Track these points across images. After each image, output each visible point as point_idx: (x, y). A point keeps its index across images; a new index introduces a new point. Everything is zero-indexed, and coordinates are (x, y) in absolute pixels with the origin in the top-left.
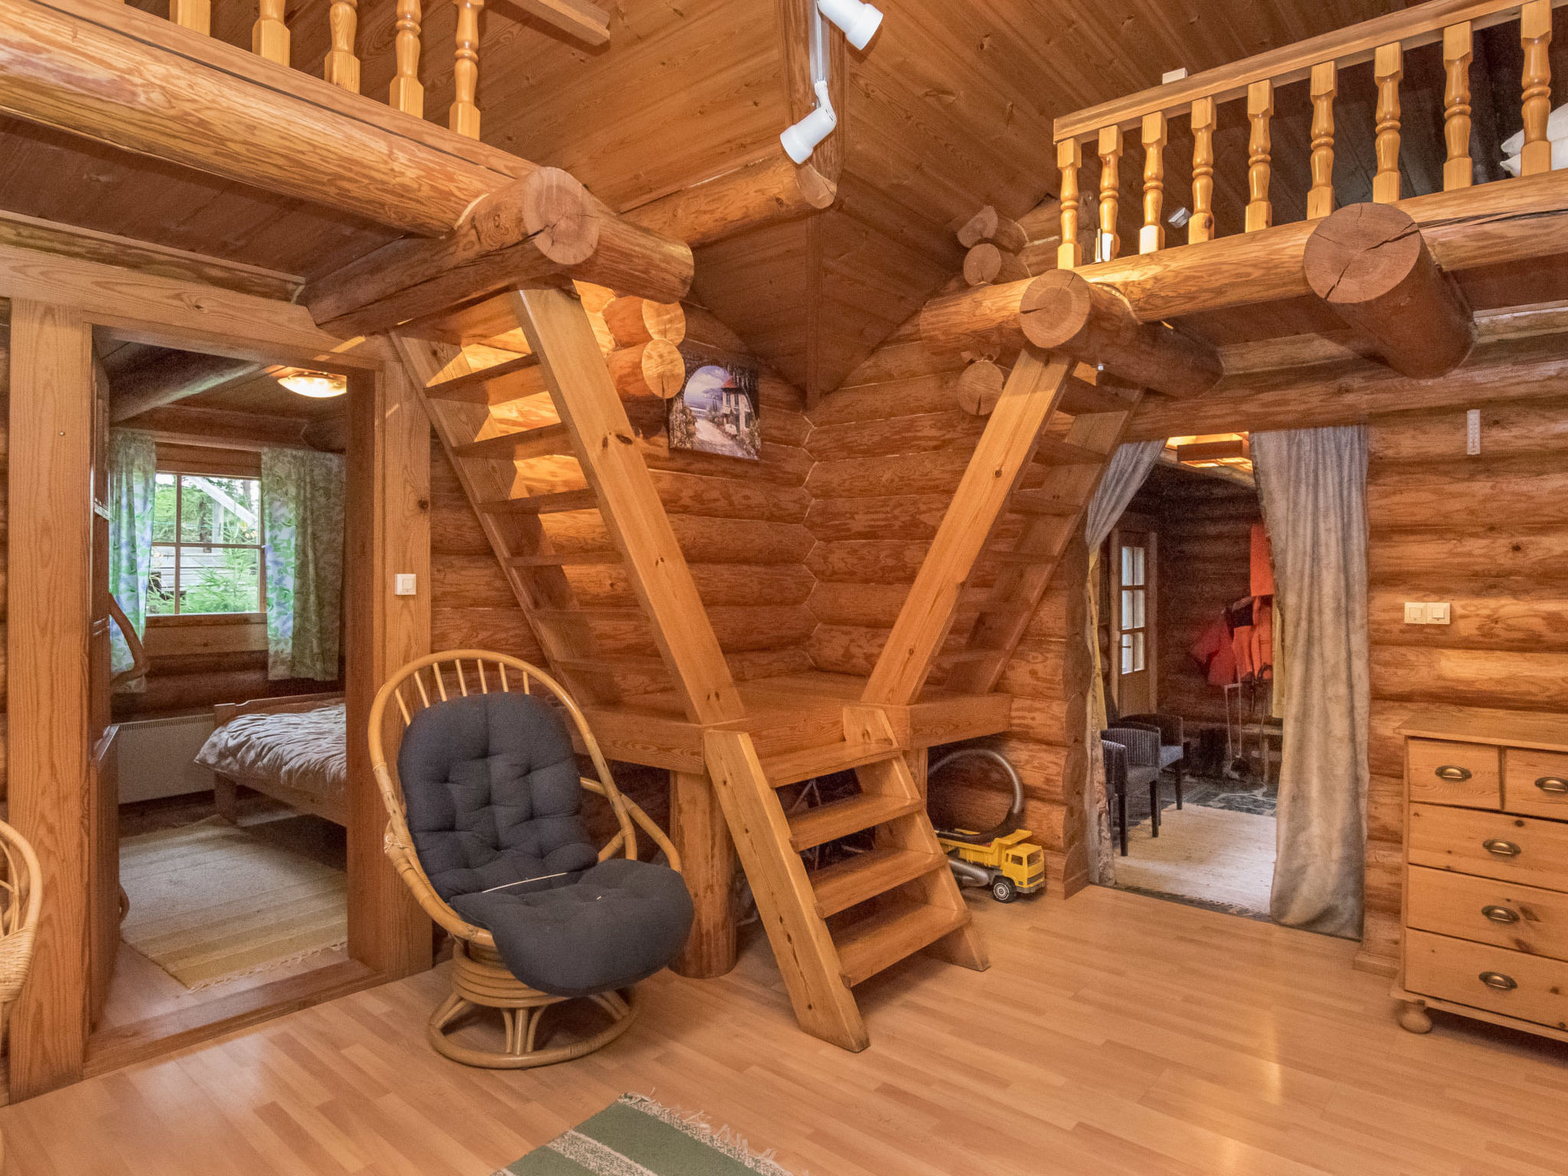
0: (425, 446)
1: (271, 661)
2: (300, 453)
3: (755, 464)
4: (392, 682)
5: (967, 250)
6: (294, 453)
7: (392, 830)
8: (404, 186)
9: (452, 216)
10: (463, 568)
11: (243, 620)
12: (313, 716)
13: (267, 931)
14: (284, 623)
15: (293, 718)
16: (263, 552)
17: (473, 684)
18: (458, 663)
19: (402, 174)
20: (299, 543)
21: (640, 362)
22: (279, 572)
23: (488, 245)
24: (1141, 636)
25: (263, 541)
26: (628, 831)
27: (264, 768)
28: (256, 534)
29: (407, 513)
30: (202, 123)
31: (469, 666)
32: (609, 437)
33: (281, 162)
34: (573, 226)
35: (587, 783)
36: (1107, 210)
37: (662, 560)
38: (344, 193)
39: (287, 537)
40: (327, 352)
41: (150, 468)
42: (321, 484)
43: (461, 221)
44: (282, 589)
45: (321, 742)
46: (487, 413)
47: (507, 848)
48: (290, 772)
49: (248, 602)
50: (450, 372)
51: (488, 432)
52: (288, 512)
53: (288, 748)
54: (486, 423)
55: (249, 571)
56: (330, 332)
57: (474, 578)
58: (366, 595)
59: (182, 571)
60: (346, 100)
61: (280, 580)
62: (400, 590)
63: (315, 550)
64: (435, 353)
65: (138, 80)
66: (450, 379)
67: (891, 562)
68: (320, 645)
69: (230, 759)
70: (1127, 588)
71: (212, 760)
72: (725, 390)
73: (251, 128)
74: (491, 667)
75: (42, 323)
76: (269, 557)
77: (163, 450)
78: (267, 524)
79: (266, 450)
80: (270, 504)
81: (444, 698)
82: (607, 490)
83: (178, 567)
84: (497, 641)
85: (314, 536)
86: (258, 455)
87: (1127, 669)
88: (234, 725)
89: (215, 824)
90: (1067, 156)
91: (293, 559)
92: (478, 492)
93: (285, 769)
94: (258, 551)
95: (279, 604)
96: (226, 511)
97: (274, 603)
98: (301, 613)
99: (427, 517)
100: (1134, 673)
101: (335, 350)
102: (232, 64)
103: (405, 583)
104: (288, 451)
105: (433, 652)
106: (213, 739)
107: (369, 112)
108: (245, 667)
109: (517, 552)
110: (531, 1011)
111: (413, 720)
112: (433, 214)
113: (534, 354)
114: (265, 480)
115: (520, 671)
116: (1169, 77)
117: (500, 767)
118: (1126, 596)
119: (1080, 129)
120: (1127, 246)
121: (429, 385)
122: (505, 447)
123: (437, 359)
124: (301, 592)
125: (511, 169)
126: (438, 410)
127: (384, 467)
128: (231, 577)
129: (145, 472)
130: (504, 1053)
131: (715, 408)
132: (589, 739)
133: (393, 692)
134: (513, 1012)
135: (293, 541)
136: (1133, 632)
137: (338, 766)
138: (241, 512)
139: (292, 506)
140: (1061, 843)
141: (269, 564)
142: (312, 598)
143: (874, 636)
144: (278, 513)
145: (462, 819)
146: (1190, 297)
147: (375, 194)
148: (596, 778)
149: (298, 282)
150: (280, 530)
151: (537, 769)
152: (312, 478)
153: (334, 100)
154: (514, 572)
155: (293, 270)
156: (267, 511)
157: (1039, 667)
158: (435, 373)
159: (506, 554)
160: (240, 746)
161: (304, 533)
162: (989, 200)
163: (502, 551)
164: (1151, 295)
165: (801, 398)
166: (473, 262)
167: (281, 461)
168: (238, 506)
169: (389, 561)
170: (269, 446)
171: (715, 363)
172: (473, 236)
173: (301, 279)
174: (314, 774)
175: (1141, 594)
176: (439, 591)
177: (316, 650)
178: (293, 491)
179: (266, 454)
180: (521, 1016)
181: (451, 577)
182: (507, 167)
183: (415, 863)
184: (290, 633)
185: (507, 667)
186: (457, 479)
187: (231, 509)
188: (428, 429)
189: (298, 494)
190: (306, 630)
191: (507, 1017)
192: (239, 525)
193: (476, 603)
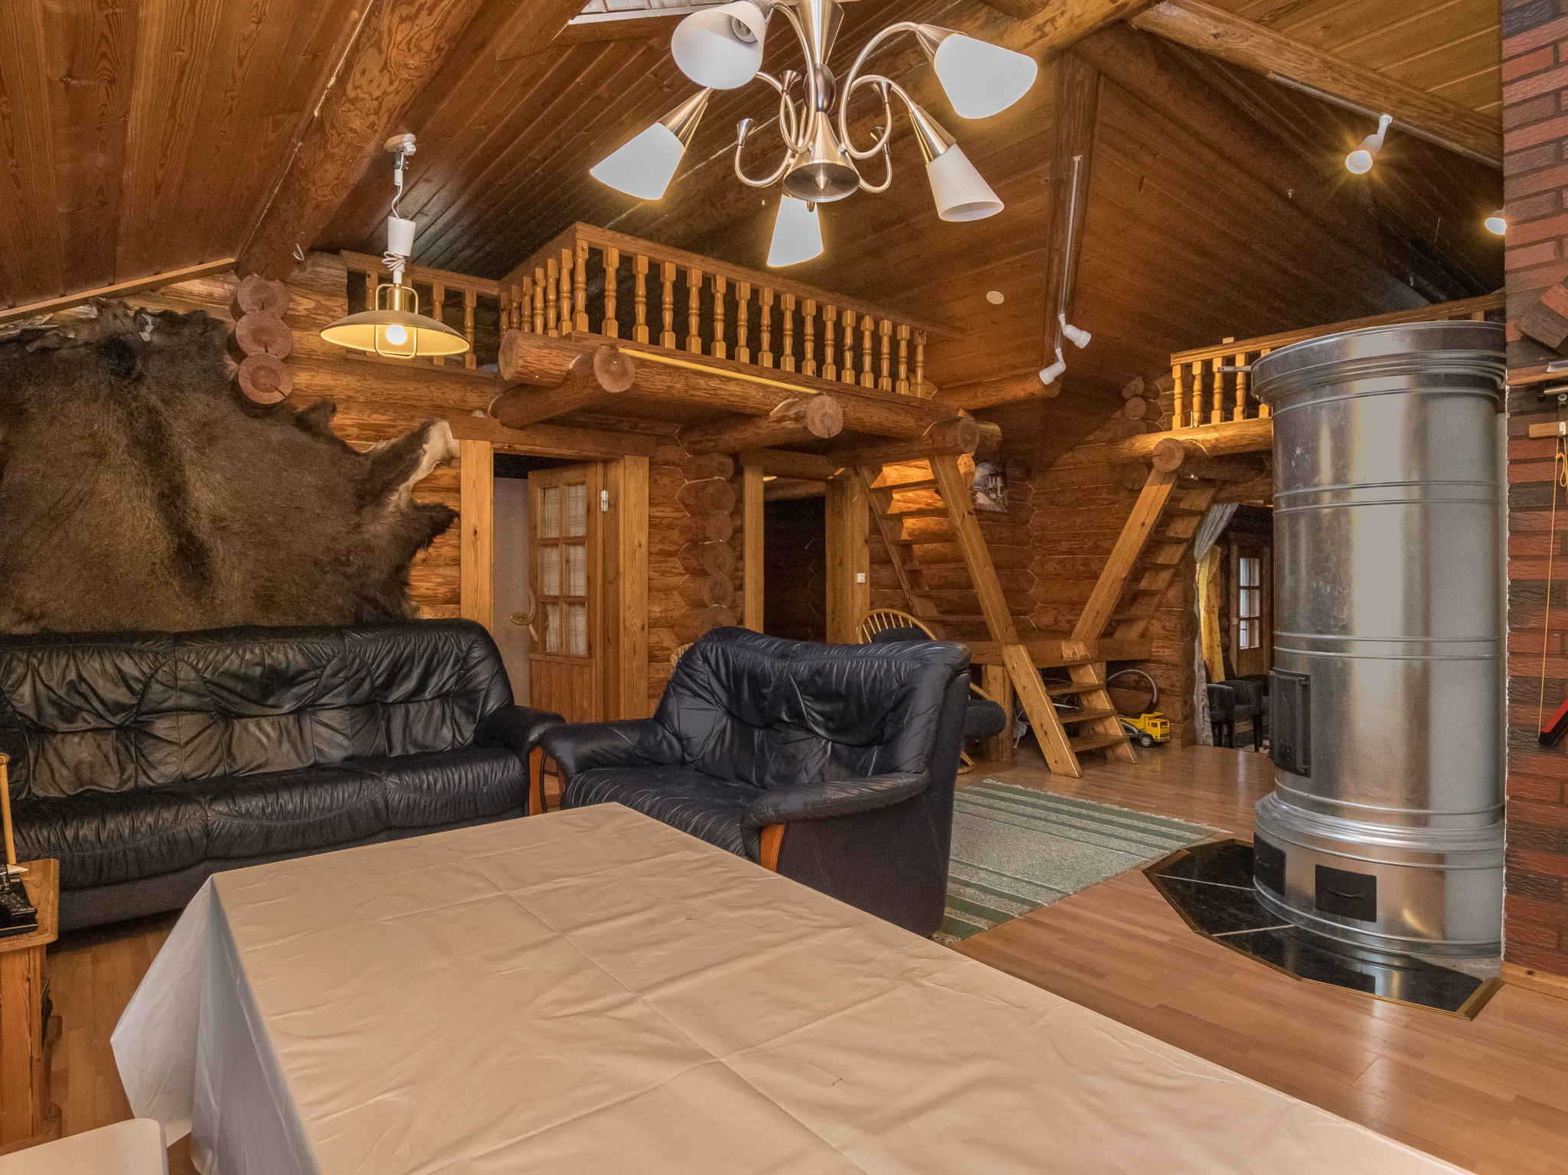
0: (867, 515)
3: (1005, 514)
5: (1127, 400)
8: (910, 427)
9: (921, 433)
10: (881, 571)
17: (890, 623)
18: (883, 615)
19: (910, 423)
23: (938, 445)
24: (1257, 623)
29: (860, 545)
30: (861, 419)
34: (972, 438)
36: (1196, 401)
38: (891, 432)
43: (925, 435)
46: (892, 501)
50: (878, 483)
51: (892, 509)
54: (891, 505)
57: (886, 574)
62: (859, 581)
64: (872, 474)
66: (877, 487)
67: (1081, 568)
70: (1244, 588)
72: (991, 475)
73: (872, 417)
74: (895, 616)
81: (880, 630)
82: (964, 535)
84: (900, 605)
87: (1244, 643)
90: (1177, 373)
92: (888, 536)
99: (868, 547)
100: (1250, 649)
101: (835, 474)
103: (861, 578)
107: (896, 398)
109: (904, 563)
112: (917, 433)
113: (936, 479)
115: (908, 620)
116: (1226, 341)
118: (1243, 593)
119: (1184, 360)
120: (1206, 419)
121: (868, 489)
122: (899, 517)
123: (873, 477)
126: (872, 501)
131: (986, 486)
136: (1249, 619)
140: (1180, 718)
143: (1072, 610)
146: (1233, 448)
147: (900, 430)
154: (902, 572)
157: (1167, 624)
158: (872, 483)
159: (899, 564)
162: (1139, 374)
163: (896, 562)
164: (1215, 447)
165: (1028, 474)
166: (927, 450)
169: (853, 567)
171: (986, 461)
172: (930, 441)
175: (1257, 592)
176: (874, 581)
181: (877, 575)
185: (902, 617)
186: (880, 531)
188: (868, 508)
193: (884, 587)
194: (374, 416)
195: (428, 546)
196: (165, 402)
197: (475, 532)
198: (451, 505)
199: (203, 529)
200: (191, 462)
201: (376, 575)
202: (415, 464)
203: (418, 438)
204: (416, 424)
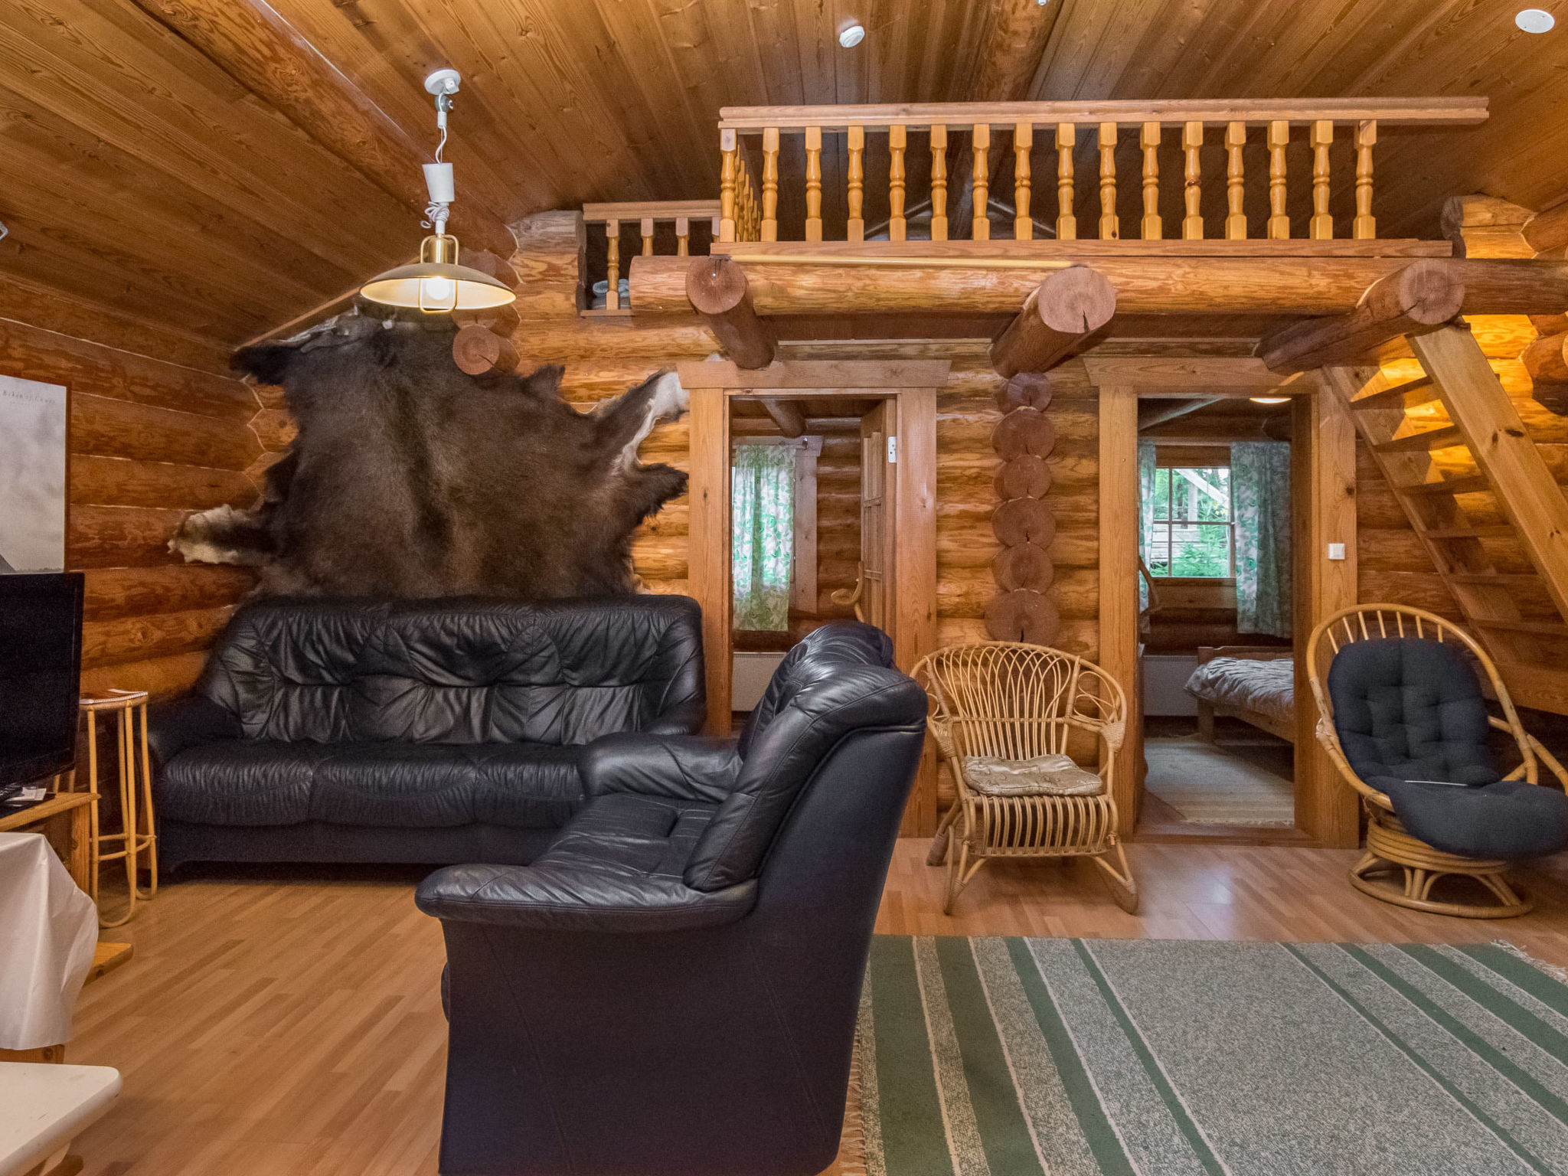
0: (1351, 447)
1: (1239, 617)
2: (1261, 445)
4: (1326, 623)
6: (1256, 444)
7: (1322, 723)
8: (1320, 293)
9: (1353, 301)
10: (1385, 540)
11: (1216, 583)
12: (1273, 664)
13: (1238, 804)
14: (1249, 587)
15: (1257, 664)
16: (1233, 528)
17: (1392, 629)
18: (1379, 614)
19: (1317, 285)
20: (1262, 520)
21: (1561, 350)
22: (1246, 544)
23: (1378, 318)
25: (1233, 519)
26: (1530, 763)
27: (1236, 696)
28: (1226, 512)
29: (1338, 498)
30: (1202, 293)
31: (1389, 617)
32: (1499, 433)
33: (1244, 300)
34: (1441, 295)
35: (1494, 721)
37: (1558, 532)
38: (1281, 306)
39: (1252, 513)
40: (1276, 387)
41: (1152, 465)
42: (1280, 469)
43: (1360, 302)
44: (1248, 558)
45: (1279, 681)
46: (1403, 416)
47: (1416, 758)
48: (1254, 700)
49: (1221, 569)
50: (1371, 388)
51: (1405, 431)
52: (1251, 494)
53: (1253, 682)
54: (1402, 424)
55: (1218, 545)
56: (1278, 373)
57: (1397, 546)
58: (1306, 560)
59: (1173, 545)
60: (1281, 247)
61: (1247, 551)
62: (1332, 555)
63: (1274, 526)
64: (1357, 375)
65: (1171, 282)
66: (1371, 394)
68: (1279, 607)
69: (1209, 689)
71: (1196, 689)
73: (1226, 287)
74: (1409, 619)
75: (1114, 397)
76: (1238, 531)
77: (1162, 451)
78: (1236, 504)
79: (1234, 444)
80: (1239, 488)
81: (1366, 638)
82: (1497, 475)
83: (1170, 542)
84: (1418, 599)
85: (1274, 514)
86: (1228, 449)
88: (1213, 664)
89: (1197, 739)
91: (1256, 534)
92: (1397, 477)
93: (1250, 697)
94: (1227, 527)
95: (1245, 571)
96: (1200, 491)
97: (1242, 569)
98: (1263, 580)
99: (1353, 500)
101: (1282, 384)
102: (1215, 251)
103: (1335, 551)
104: (1252, 444)
105: (1359, 603)
106: (1198, 673)
107: (1296, 249)
108: (1217, 621)
109: (1431, 525)
110: (1428, 873)
111: (1341, 650)
112: (1342, 301)
113: (1429, 376)
114: (1234, 469)
115: (1435, 624)
117: (1411, 696)
121: (1352, 400)
122: (1423, 442)
123: (1359, 379)
124: (1263, 561)
125: (1400, 251)
126: (1361, 419)
127: (1319, 466)
128: (1205, 550)
129: (1149, 469)
130: (1403, 895)
132: (1498, 685)
133: (1326, 629)
134: (1413, 870)
135: (1256, 518)
137: (1289, 697)
138: (1212, 491)
139: (1255, 489)
141: (1237, 538)
142: (1273, 566)
144: (1244, 496)
145: (1376, 729)
147: (1300, 301)
148: (1503, 716)
149: (1255, 343)
150: (1246, 509)
151: (1447, 702)
152: (1271, 464)
153: (1273, 249)
154: (1430, 543)
155: (1251, 335)
156: (1236, 494)
158: (1357, 390)
159: (1423, 528)
160: (1217, 679)
161: (1266, 512)
163: (1419, 525)
166: (1367, 328)
167: (1246, 452)
168: (1211, 487)
169: (1324, 535)
170: (1236, 441)
172: (1368, 312)
173: (1258, 340)
174: (1272, 700)
176: (1365, 557)
177: (1276, 611)
178: (1255, 476)
179: (1235, 447)
180: (1419, 875)
181: (1374, 547)
182: (1397, 251)
183: (1338, 747)
184: (1254, 595)
185: (1423, 620)
186: (1378, 469)
187: (1204, 489)
188: (1353, 433)
189: (1261, 479)
190: (1267, 594)
191: (1408, 873)
192: (1210, 503)
193: (1397, 567)
194: (602, 374)
195: (656, 512)
196: (416, 382)
197: (705, 496)
198: (680, 466)
199: (441, 499)
200: (434, 438)
201: (598, 545)
202: (638, 421)
203: (644, 391)
204: (643, 376)
